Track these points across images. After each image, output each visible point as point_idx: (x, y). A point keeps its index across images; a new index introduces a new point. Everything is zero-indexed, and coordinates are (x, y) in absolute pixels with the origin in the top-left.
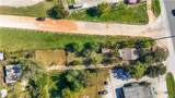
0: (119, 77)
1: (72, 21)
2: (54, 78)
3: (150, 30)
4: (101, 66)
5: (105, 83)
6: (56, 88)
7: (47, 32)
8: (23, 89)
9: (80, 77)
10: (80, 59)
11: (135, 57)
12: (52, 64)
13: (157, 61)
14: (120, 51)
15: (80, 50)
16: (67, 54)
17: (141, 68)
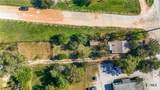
0: (109, 72)
1: (58, 11)
2: (38, 74)
3: (142, 21)
4: (89, 60)
5: (94, 78)
6: (40, 84)
7: (31, 23)
8: (5, 85)
9: (65, 72)
10: (67, 53)
11: (125, 50)
12: (36, 58)
13: (150, 54)
14: (110, 44)
15: (66, 43)
16: (52, 47)
17: (132, 62)
